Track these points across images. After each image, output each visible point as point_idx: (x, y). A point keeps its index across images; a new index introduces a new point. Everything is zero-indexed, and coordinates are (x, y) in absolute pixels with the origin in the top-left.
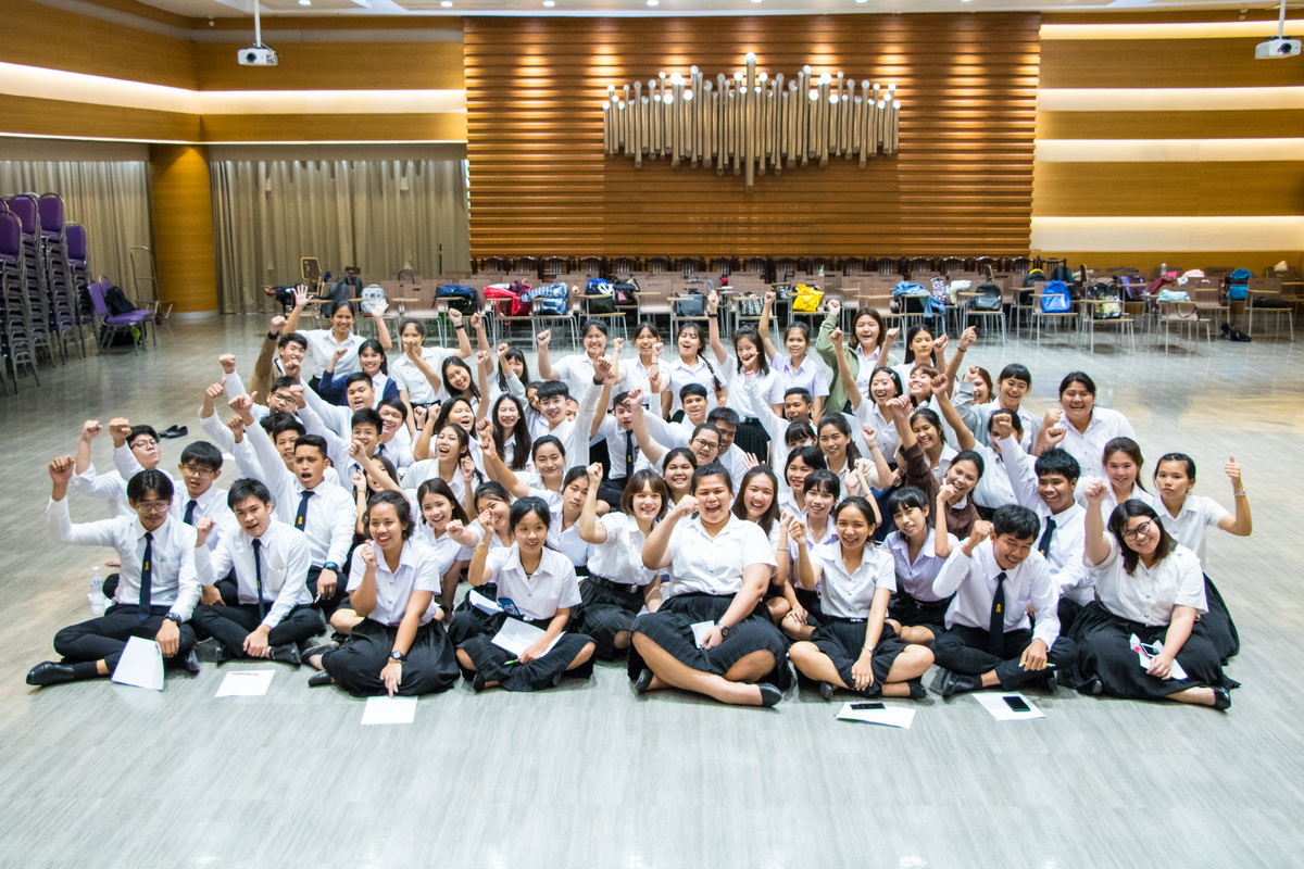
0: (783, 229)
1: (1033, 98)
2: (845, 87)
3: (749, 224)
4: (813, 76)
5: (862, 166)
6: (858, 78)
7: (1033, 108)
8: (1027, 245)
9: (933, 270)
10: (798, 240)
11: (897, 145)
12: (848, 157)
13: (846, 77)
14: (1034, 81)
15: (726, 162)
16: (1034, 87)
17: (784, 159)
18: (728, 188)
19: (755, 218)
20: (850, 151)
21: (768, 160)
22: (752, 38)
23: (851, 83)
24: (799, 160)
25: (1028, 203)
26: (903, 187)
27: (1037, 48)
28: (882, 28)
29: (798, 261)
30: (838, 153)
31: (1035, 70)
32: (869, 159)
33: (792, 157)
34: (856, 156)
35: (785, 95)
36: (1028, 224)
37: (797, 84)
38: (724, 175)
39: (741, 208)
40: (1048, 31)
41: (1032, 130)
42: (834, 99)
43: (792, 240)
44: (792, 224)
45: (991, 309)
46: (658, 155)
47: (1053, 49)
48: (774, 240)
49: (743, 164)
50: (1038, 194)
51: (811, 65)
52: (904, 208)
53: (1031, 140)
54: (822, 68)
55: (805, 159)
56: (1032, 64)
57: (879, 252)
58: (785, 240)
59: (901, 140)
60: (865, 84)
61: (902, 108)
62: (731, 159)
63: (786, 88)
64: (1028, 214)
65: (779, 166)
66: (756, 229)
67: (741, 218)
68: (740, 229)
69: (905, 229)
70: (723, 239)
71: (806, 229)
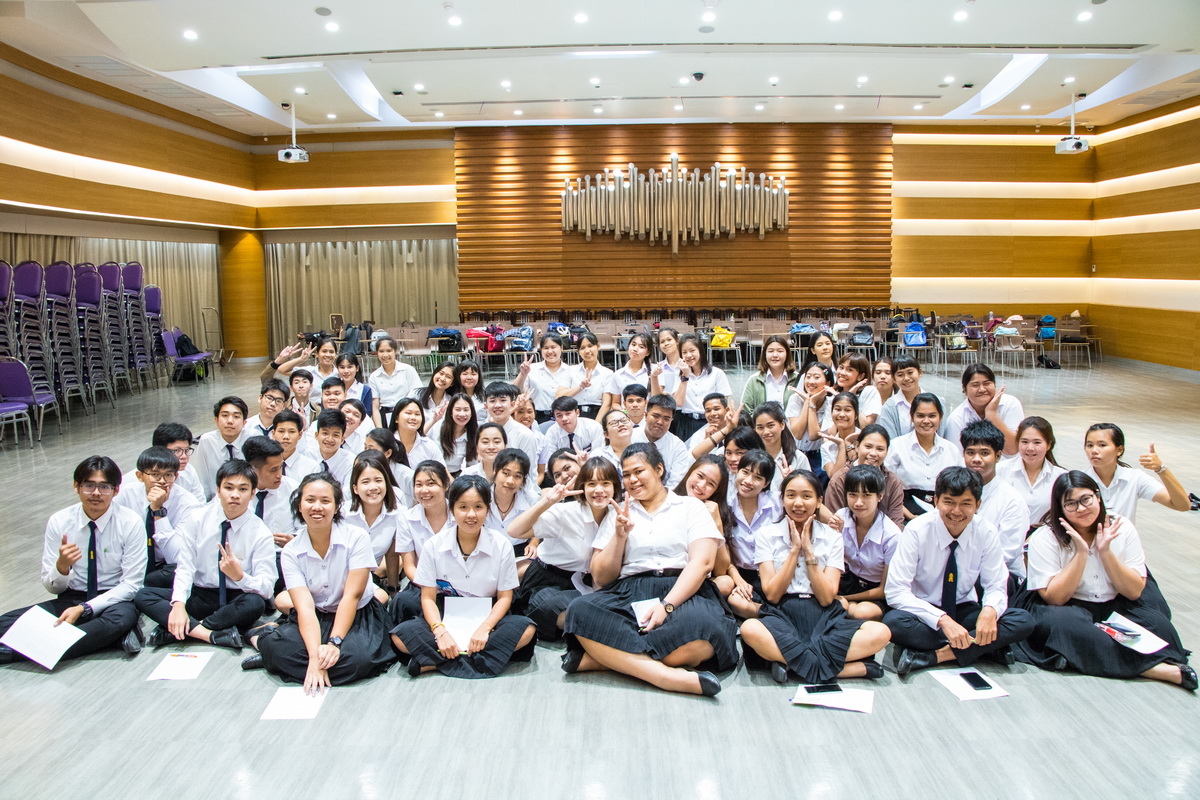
0: (702, 287)
1: (890, 187)
2: (747, 178)
3: (675, 283)
4: (722, 170)
5: (761, 238)
6: (757, 171)
7: (890, 195)
8: (888, 298)
9: (818, 317)
10: (713, 295)
11: (787, 222)
12: (751, 232)
13: (748, 171)
14: (890, 175)
15: (657, 235)
16: (890, 179)
17: (701, 233)
18: (658, 256)
19: (680, 279)
20: (752, 226)
21: (689, 233)
22: (675, 141)
23: (751, 175)
24: (713, 234)
25: (889, 267)
26: (793, 254)
27: (890, 150)
28: (773, 135)
29: (714, 311)
30: (743, 228)
31: (889, 166)
32: (767, 233)
33: (707, 231)
34: (757, 230)
35: (701, 184)
36: (888, 282)
37: (710, 176)
38: (655, 246)
39: (669, 271)
40: (899, 138)
41: (889, 211)
42: (739, 187)
43: (709, 295)
44: (709, 283)
45: (865, 344)
46: (604, 231)
47: (903, 151)
48: (694, 295)
49: (670, 237)
50: (896, 259)
51: (720, 162)
52: (794, 270)
53: (889, 219)
54: (729, 164)
55: (718, 232)
56: (887, 162)
57: (776, 304)
58: (703, 295)
59: (790, 219)
60: (762, 176)
61: (791, 194)
62: (661, 233)
63: (702, 179)
64: (889, 274)
65: (697, 238)
66: (681, 287)
67: (669, 279)
68: (668, 287)
69: (795, 286)
70: (655, 295)
71: (719, 287)
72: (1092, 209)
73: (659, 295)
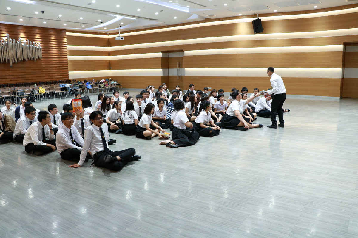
0: (18, 77)
1: (66, 47)
2: (30, 43)
3: (9, 76)
4: (22, 40)
5: (35, 61)
6: (32, 41)
7: (66, 49)
8: (68, 77)
10: (22, 79)
11: (42, 57)
12: (32, 59)
13: (29, 41)
14: (66, 43)
15: (4, 60)
16: (66, 45)
17: (18, 59)
18: (3, 67)
19: (11, 74)
20: (32, 58)
21: (14, 60)
23: (31, 42)
24: (21, 60)
25: (68, 69)
26: (43, 66)
27: (66, 37)
28: (34, 30)
30: (30, 58)
31: (66, 41)
32: (36, 59)
33: (20, 59)
34: (34, 59)
35: (17, 44)
36: (68, 73)
37: (19, 42)
38: (3, 64)
39: (7, 72)
40: (68, 34)
41: (67, 53)
42: (28, 46)
43: (20, 79)
44: (19, 75)
47: (69, 37)
48: (16, 79)
49: (8, 60)
50: (69, 67)
51: (21, 37)
52: (44, 71)
53: (67, 56)
54: (23, 38)
55: (23, 59)
56: (65, 40)
57: (41, 80)
58: (18, 79)
59: (43, 55)
60: (34, 42)
61: (42, 48)
62: (5, 59)
63: (16, 42)
64: (68, 71)
65: (17, 61)
66: (11, 77)
67: (7, 74)
68: (7, 77)
69: (44, 75)
70: (3, 80)
71: (23, 76)
72: (109, 54)
73: (5, 80)
